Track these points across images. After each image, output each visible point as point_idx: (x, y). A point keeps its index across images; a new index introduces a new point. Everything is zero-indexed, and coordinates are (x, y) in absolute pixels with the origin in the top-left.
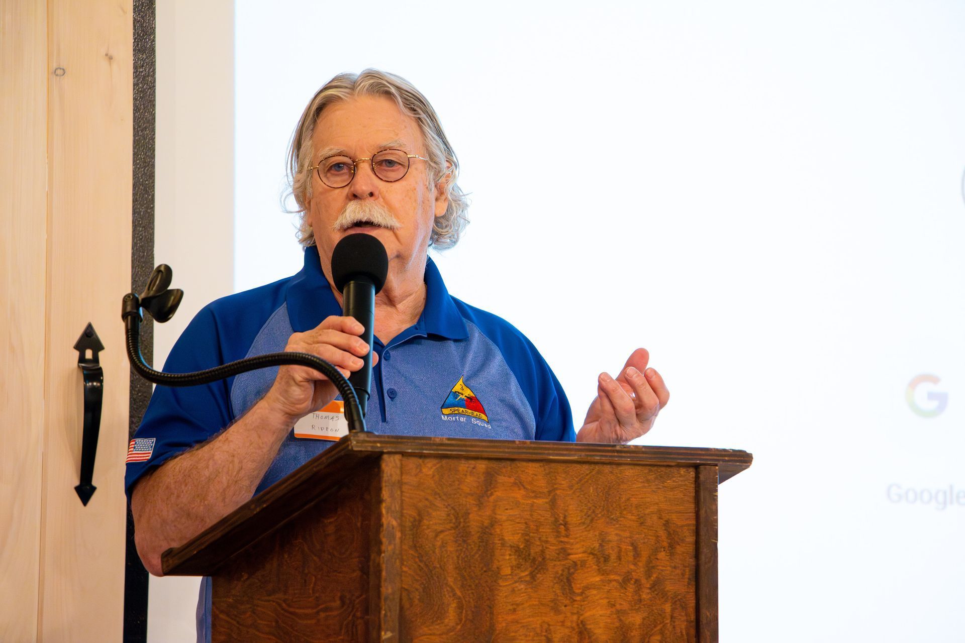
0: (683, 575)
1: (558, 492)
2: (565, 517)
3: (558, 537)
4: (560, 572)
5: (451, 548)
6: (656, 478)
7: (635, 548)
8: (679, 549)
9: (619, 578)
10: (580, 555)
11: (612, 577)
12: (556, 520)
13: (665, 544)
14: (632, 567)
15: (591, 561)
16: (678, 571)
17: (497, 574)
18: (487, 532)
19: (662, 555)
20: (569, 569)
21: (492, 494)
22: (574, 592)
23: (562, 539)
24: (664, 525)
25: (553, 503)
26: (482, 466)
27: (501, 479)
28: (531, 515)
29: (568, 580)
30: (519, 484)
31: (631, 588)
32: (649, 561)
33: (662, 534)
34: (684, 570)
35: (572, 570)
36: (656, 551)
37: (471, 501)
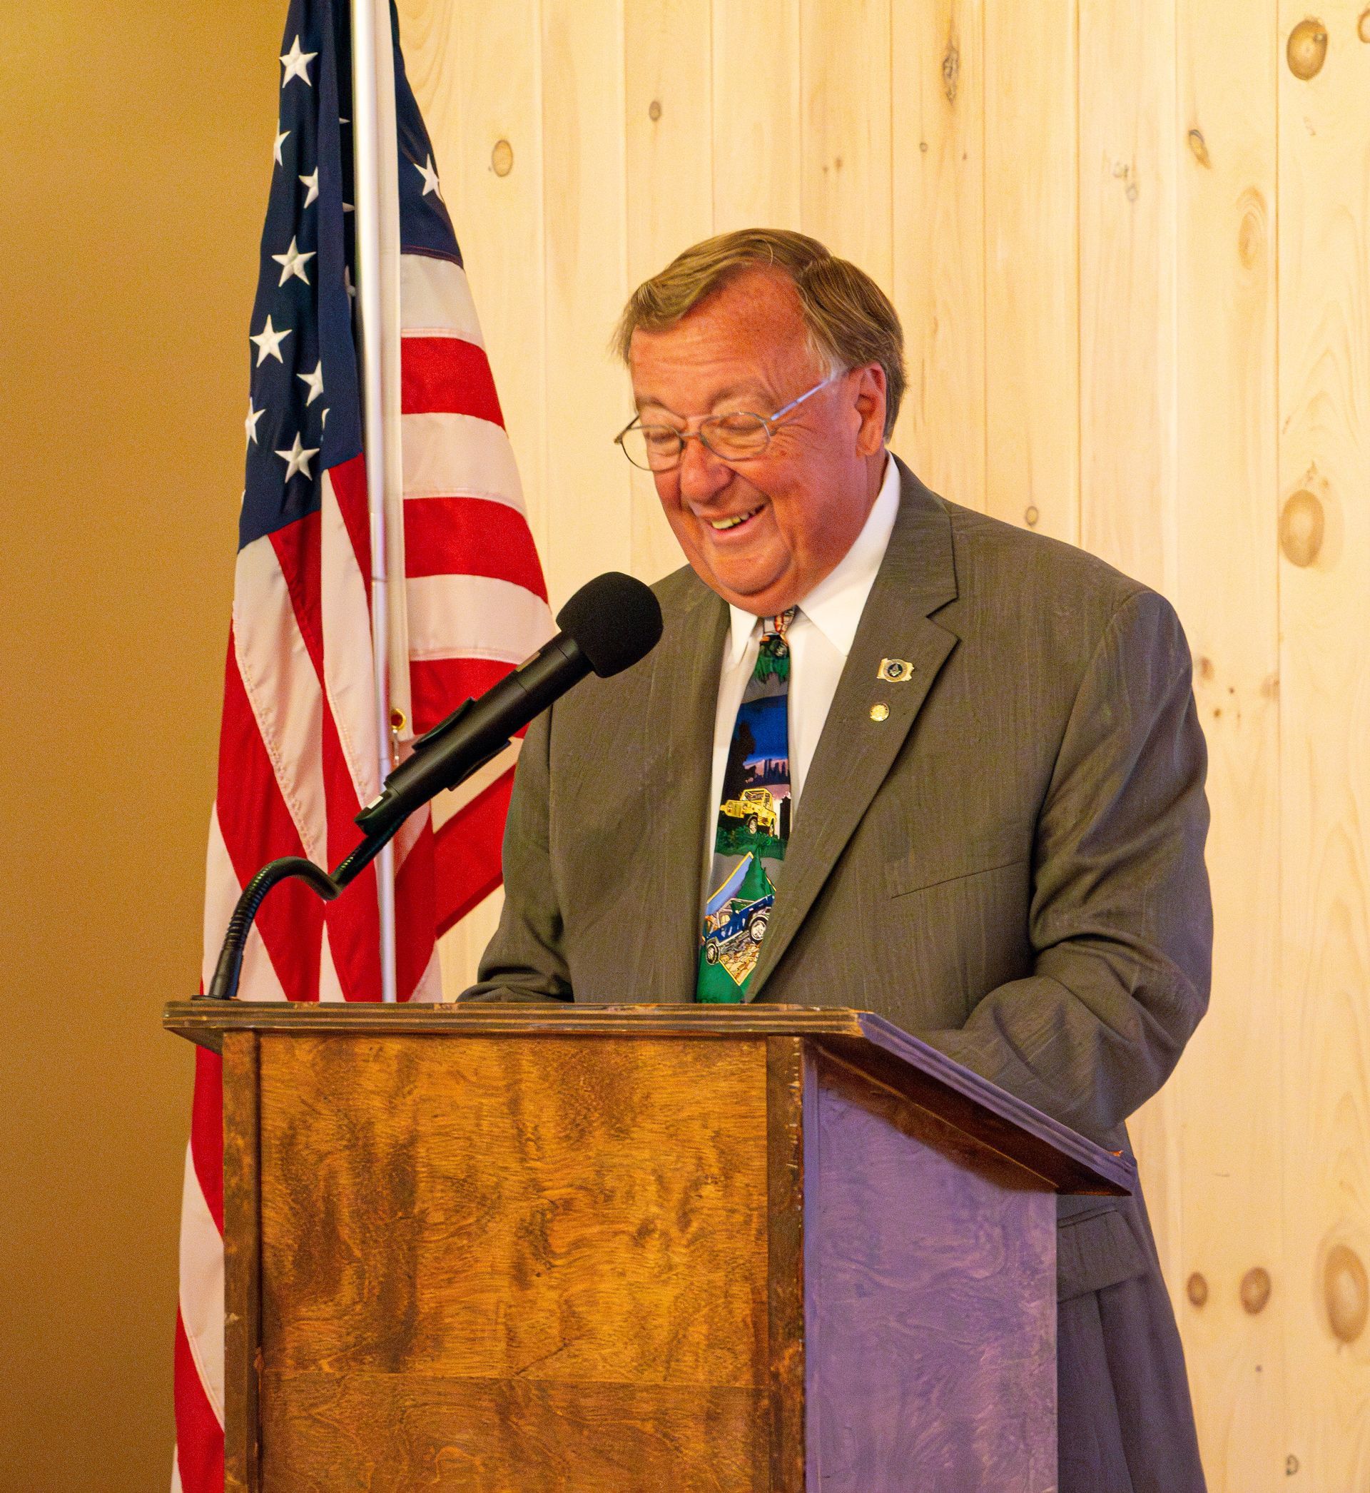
0: (747, 1222)
1: (523, 1086)
2: (536, 1128)
3: (523, 1160)
4: (528, 1219)
5: (345, 1180)
6: (696, 1059)
7: (660, 1179)
8: (740, 1180)
9: (633, 1229)
10: (563, 1191)
11: (622, 1227)
12: (521, 1132)
13: (715, 1171)
14: (654, 1209)
15: (582, 1199)
16: (739, 1218)
17: (420, 1224)
18: (403, 1155)
19: (709, 1190)
20: (543, 1214)
21: (410, 1093)
22: (552, 1252)
23: (532, 1164)
24: (713, 1138)
25: (514, 1106)
26: (394, 1047)
27: (425, 1066)
28: (478, 1125)
29: (543, 1233)
30: (457, 1075)
31: (654, 1242)
32: (686, 1200)
33: (711, 1155)
34: (750, 1216)
35: (549, 1216)
36: (696, 1185)
37: (377, 1102)
